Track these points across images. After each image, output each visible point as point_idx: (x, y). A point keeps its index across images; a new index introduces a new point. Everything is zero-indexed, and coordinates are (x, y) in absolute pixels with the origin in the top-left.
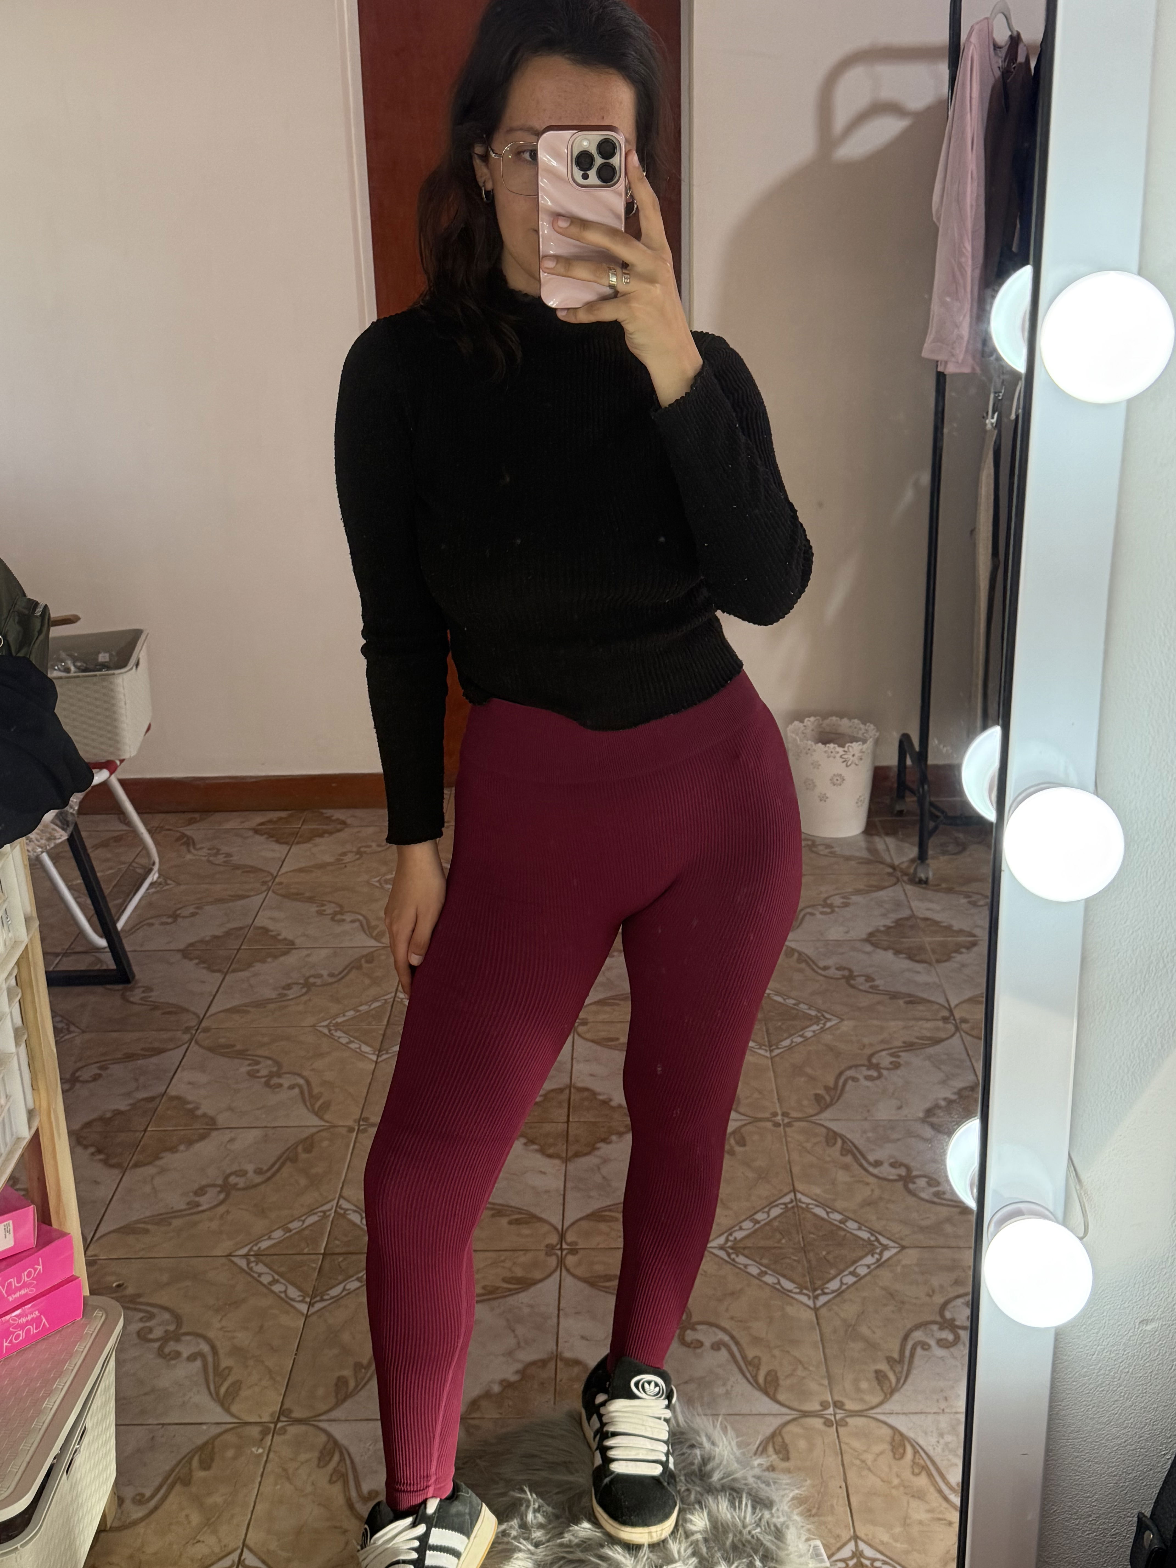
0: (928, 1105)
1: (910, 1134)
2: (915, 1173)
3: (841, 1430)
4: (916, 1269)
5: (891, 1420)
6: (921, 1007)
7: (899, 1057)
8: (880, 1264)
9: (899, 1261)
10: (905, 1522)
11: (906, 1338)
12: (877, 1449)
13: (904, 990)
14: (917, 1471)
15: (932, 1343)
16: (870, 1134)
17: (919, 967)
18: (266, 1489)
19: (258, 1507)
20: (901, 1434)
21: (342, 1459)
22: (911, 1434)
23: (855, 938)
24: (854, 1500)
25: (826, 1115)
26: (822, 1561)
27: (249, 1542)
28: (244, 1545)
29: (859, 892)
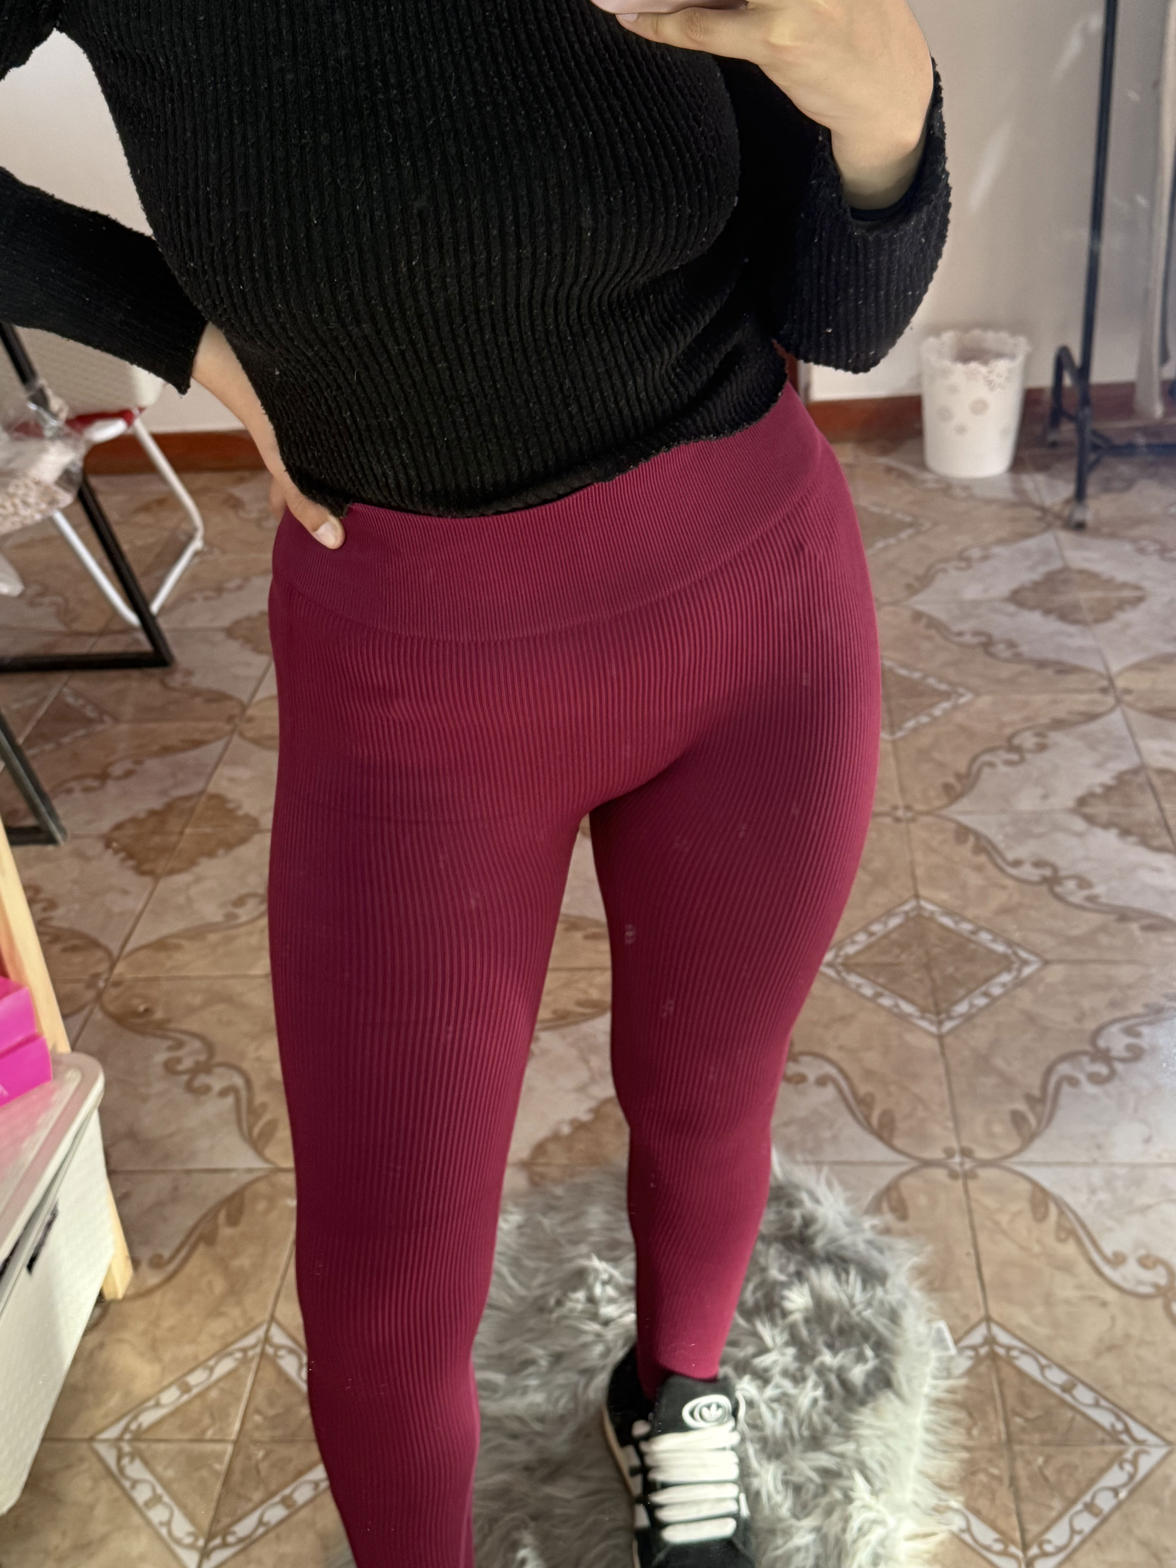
0: (1080, 792)
1: (1057, 827)
2: (1062, 873)
3: (972, 1184)
4: (1062, 988)
5: (1030, 1172)
6: (1074, 677)
7: (1045, 737)
8: (1019, 983)
9: (1042, 979)
10: (1048, 1300)
11: (1049, 1071)
12: (1014, 1208)
13: (1051, 656)
14: (1063, 1235)
15: (1082, 1078)
16: (1008, 830)
17: (1072, 629)
20: (1043, 1190)
22: (1055, 1190)
23: (995, 597)
24: (986, 1271)
25: (957, 807)
26: (946, 1348)
27: (279, 1315)
28: (273, 1319)
29: (1001, 542)
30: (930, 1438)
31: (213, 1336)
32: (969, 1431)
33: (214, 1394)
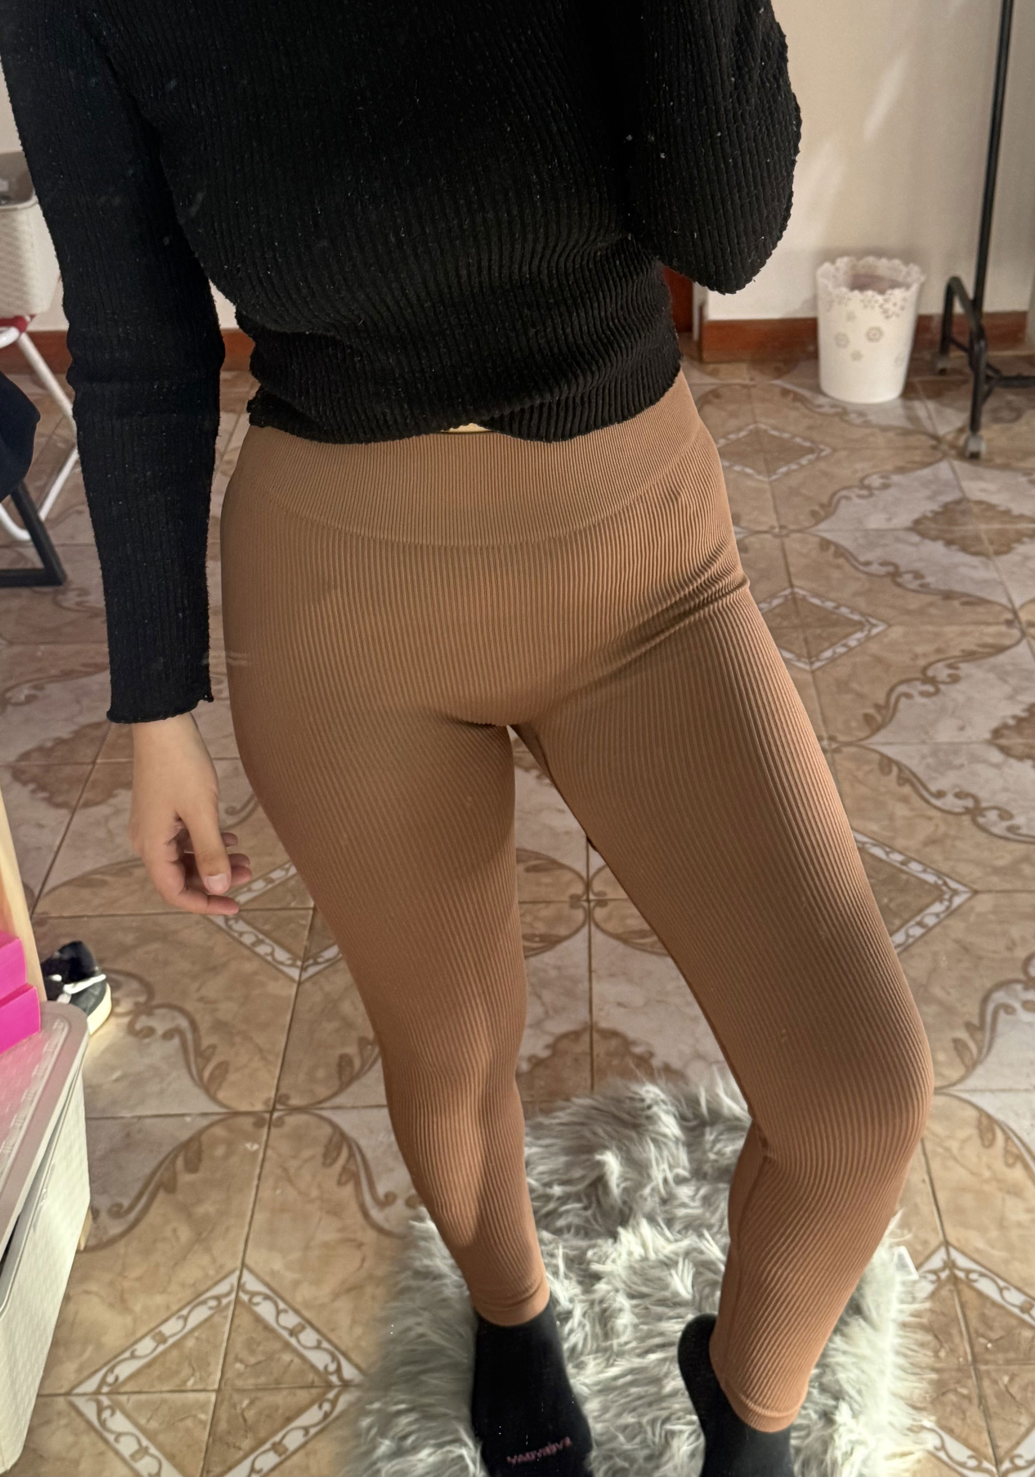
0: (994, 724)
1: (976, 759)
2: (984, 805)
4: (992, 917)
5: (976, 1099)
6: (981, 609)
7: (957, 668)
8: (951, 913)
9: (972, 908)
10: (1002, 1225)
11: (985, 1000)
12: (962, 1134)
13: (958, 588)
14: (1011, 1161)
15: (1017, 1005)
16: (930, 760)
17: (975, 560)
18: (266, 1193)
19: (257, 1216)
20: (989, 1117)
21: (351, 1156)
22: (999, 1116)
23: (899, 526)
24: (941, 1197)
25: (879, 738)
26: (909, 1273)
27: (249, 1261)
28: (243, 1265)
29: (901, 470)
30: (901, 1361)
31: (183, 1285)
32: (936, 1353)
33: (190, 1343)
